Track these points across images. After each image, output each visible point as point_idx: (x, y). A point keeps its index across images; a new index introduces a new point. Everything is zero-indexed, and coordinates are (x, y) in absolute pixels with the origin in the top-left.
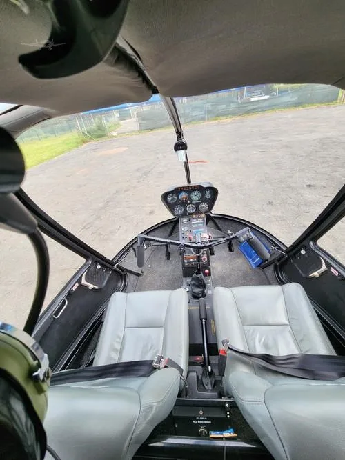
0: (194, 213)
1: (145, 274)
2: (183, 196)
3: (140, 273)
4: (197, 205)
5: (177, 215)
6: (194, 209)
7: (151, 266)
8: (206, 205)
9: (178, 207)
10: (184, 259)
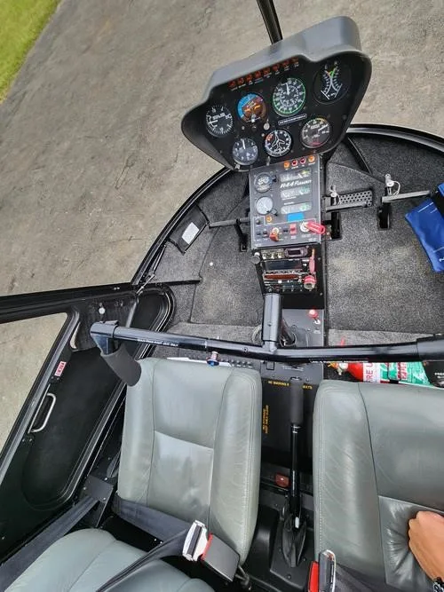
1: (205, 279)
3: (197, 278)
4: (295, 130)
5: (241, 166)
6: (288, 142)
7: (215, 264)
8: (324, 124)
9: (241, 145)
10: (264, 279)
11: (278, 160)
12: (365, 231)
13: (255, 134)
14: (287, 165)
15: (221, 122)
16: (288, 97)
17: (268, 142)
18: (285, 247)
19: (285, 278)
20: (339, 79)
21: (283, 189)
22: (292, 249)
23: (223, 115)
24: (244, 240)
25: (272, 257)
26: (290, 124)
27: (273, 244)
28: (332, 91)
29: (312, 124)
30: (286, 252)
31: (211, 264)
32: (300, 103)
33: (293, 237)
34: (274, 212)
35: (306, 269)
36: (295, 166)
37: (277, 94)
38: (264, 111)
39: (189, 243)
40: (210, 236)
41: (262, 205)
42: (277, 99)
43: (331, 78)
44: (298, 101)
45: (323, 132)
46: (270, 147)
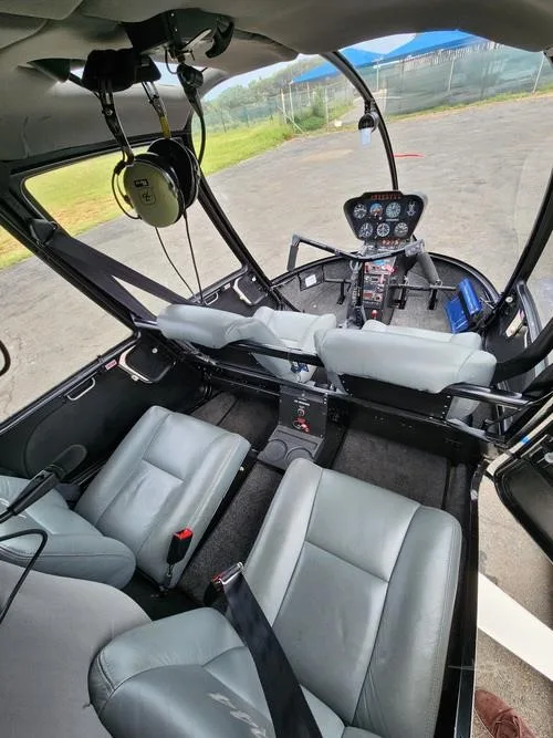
0: (385, 238)
2: (376, 208)
3: (301, 310)
4: (393, 225)
6: (388, 231)
8: (406, 226)
9: (366, 226)
11: (381, 239)
12: (419, 308)
13: (374, 221)
14: (384, 242)
15: (361, 212)
16: (393, 210)
23: (363, 209)
26: (391, 222)
29: (400, 225)
31: (315, 306)
32: (398, 214)
36: (388, 243)
37: (389, 207)
38: (381, 213)
40: (320, 291)
45: (405, 230)
46: (379, 230)
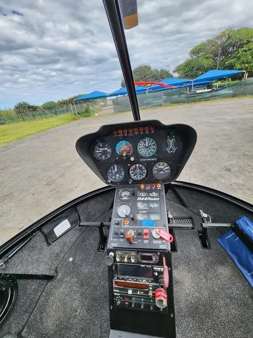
2: (123, 147)
3: (52, 273)
4: (149, 166)
5: (112, 182)
6: (144, 173)
7: (74, 259)
8: (167, 166)
9: (114, 168)
10: (114, 286)
11: (137, 183)
12: (193, 248)
14: (142, 186)
16: (146, 147)
17: (132, 170)
18: (138, 251)
19: (136, 287)
20: (175, 145)
21: (139, 201)
22: (144, 254)
23: (106, 149)
24: (104, 240)
25: (126, 260)
26: (147, 162)
27: (127, 246)
28: (171, 150)
29: (159, 165)
30: (139, 257)
31: (71, 259)
32: (153, 152)
33: (146, 242)
34: (132, 216)
35: (157, 279)
36: (148, 188)
37: (141, 144)
38: (131, 152)
39: (58, 236)
40: (78, 233)
41: (122, 210)
42: (140, 147)
43: (171, 143)
44: (153, 150)
45: (166, 171)
46: (132, 173)
